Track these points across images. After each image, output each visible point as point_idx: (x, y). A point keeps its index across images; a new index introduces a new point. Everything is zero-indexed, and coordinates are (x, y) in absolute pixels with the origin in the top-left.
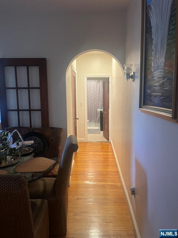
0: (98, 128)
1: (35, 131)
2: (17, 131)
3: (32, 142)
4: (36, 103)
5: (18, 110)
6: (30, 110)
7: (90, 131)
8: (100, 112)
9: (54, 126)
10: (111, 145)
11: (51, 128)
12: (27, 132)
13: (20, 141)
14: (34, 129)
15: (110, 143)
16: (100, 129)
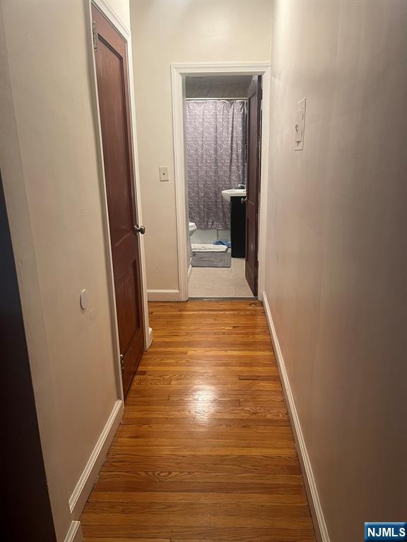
0: (223, 248)
7: (199, 260)
8: (229, 200)
10: (264, 313)
15: (262, 304)
16: (230, 250)
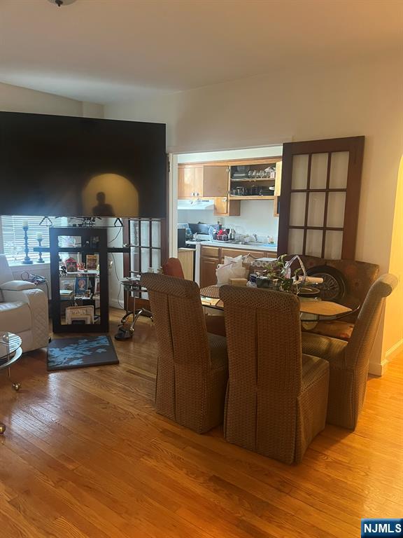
1: (328, 265)
2: (299, 258)
3: (321, 280)
4: (337, 218)
5: (306, 228)
6: (325, 229)
9: (364, 260)
11: (357, 262)
12: (315, 265)
13: (302, 274)
14: (327, 261)
